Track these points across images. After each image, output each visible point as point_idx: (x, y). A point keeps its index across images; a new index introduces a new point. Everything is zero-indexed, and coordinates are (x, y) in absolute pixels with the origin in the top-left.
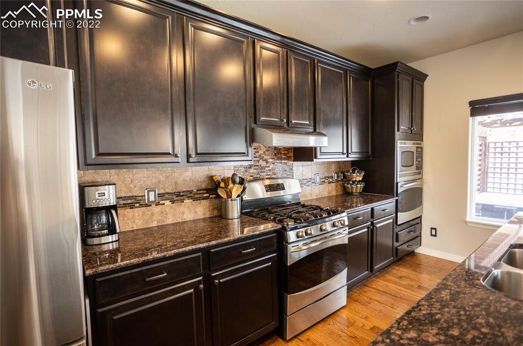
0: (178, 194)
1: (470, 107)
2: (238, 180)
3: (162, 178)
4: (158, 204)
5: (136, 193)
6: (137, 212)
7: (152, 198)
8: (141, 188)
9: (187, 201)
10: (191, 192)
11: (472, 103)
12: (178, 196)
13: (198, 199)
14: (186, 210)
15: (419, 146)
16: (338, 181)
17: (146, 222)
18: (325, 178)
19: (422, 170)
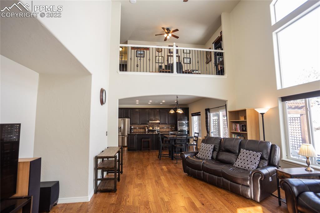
0: (140, 128)
3: (138, 126)
4: (138, 129)
6: (136, 129)
8: (136, 127)
14: (141, 131)
15: (187, 122)
16: (171, 128)
17: (137, 131)
18: (167, 128)
19: (189, 127)
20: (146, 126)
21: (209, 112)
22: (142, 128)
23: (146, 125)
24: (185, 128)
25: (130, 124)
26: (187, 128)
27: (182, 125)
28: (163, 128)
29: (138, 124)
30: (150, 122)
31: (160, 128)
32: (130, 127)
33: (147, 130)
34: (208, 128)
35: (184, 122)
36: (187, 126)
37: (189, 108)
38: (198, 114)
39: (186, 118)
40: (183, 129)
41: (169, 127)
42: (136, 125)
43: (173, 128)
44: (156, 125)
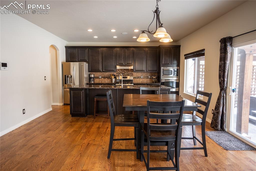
3: (102, 74)
4: (101, 79)
5: (98, 76)
6: (98, 79)
7: (100, 77)
10: (107, 77)
11: (185, 55)
12: (104, 78)
14: (106, 80)
15: (176, 68)
16: (151, 78)
17: (99, 81)
18: (145, 77)
19: (179, 76)
21: (231, 45)
23: (112, 73)
24: (173, 79)
25: (89, 71)
26: (176, 78)
27: (168, 73)
28: (138, 77)
30: (119, 68)
31: (134, 78)
32: (89, 75)
33: (114, 80)
34: (224, 81)
35: (171, 69)
36: (176, 75)
37: (180, 46)
38: (199, 54)
39: (176, 62)
40: (169, 80)
41: (147, 76)
42: (98, 73)
43: (154, 78)
44: (127, 73)
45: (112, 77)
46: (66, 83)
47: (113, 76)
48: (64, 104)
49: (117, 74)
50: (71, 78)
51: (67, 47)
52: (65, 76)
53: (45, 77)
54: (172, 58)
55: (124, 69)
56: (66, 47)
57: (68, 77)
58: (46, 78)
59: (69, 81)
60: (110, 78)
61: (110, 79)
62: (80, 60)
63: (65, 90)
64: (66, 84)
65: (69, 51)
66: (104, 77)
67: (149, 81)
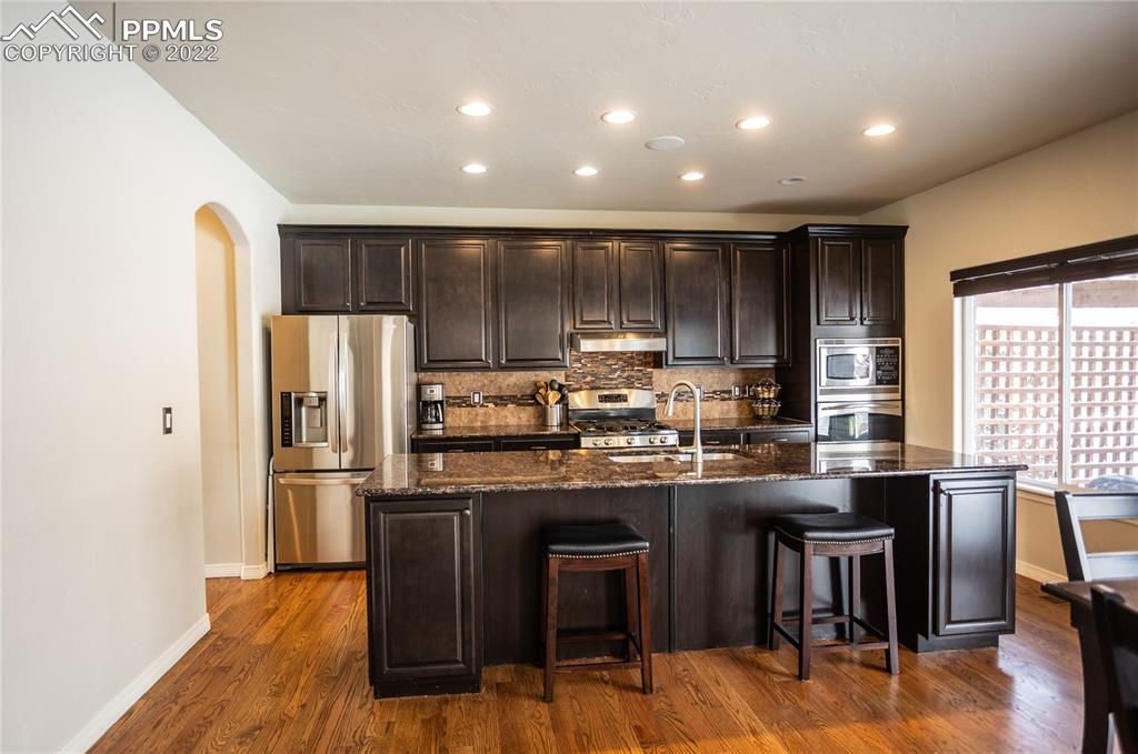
0: (501, 398)
1: (951, 280)
2: (557, 386)
3: (486, 382)
4: (481, 406)
5: (463, 393)
6: (464, 411)
7: (477, 400)
8: (468, 390)
9: (510, 406)
10: (515, 396)
11: (954, 275)
12: (500, 400)
13: (523, 405)
14: (509, 415)
15: (884, 345)
16: (742, 399)
17: (471, 421)
18: (715, 392)
19: (900, 386)
20: (550, 385)
22: (513, 399)
23: (544, 376)
25: (419, 367)
26: (887, 396)
29: (487, 369)
30: (588, 345)
31: (662, 398)
32: (419, 387)
33: (555, 415)
37: (907, 227)
41: (726, 389)
42: (463, 374)
43: (766, 396)
44: (624, 371)
45: (545, 398)
46: (287, 442)
47: (552, 389)
48: (276, 565)
49: (567, 376)
50: (319, 407)
51: (289, 233)
52: (286, 397)
53: (168, 410)
54: (866, 291)
55: (604, 353)
56: (284, 230)
57: (300, 402)
58: (177, 420)
59: (308, 426)
60: (529, 405)
61: (530, 409)
62: (368, 303)
63: (282, 481)
64: (290, 445)
65: (304, 250)
66: (496, 397)
67: (734, 414)
